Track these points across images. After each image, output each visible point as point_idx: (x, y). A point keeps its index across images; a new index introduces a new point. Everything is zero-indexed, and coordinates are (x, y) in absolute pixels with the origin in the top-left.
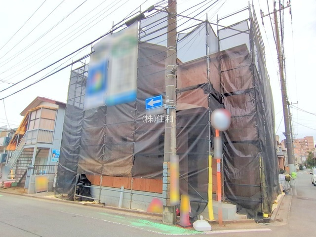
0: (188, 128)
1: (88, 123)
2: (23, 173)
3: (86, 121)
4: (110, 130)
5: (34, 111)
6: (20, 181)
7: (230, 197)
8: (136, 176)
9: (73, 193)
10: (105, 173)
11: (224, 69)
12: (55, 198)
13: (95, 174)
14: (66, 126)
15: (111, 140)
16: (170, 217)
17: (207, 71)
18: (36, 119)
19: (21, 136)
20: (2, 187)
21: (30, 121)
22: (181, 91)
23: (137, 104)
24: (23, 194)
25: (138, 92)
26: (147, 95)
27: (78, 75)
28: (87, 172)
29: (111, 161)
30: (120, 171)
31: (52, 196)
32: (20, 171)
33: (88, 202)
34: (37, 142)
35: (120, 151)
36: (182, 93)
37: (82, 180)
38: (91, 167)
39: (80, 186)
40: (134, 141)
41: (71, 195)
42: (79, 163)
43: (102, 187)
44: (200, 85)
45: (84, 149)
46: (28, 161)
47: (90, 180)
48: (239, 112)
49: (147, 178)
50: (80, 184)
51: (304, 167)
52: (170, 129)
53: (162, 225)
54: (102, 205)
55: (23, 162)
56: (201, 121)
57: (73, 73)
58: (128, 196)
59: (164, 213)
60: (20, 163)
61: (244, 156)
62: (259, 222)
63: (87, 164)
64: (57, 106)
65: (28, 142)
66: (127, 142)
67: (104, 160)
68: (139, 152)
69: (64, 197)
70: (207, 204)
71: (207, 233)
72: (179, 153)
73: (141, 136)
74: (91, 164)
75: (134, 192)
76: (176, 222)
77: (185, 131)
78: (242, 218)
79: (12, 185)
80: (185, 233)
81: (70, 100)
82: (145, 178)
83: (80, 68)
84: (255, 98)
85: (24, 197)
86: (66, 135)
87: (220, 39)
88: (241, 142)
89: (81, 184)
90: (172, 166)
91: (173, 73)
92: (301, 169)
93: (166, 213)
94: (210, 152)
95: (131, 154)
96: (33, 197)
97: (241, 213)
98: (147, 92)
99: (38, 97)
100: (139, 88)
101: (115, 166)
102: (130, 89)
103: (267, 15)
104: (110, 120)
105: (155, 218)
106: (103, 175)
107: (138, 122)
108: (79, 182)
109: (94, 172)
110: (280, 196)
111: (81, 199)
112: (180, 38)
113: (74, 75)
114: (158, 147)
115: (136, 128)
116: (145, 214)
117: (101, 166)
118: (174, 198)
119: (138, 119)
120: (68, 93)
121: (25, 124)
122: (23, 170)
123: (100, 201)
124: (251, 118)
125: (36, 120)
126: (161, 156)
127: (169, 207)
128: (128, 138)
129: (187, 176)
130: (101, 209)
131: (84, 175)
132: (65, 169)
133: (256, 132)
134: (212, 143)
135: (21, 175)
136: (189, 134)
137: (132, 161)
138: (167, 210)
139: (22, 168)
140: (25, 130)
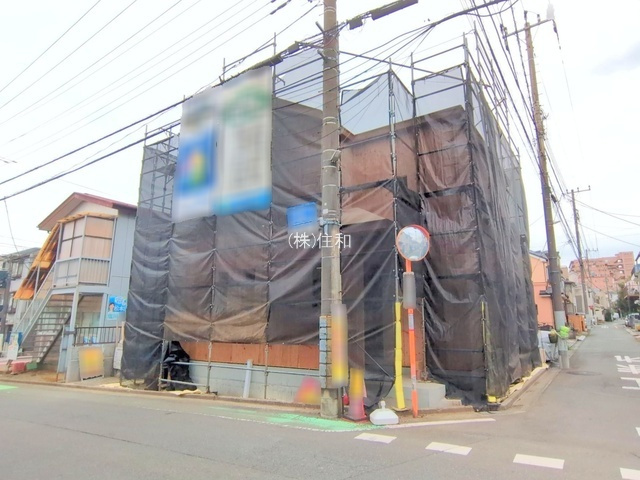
0: (361, 255)
1: (182, 246)
2: (48, 344)
3: (176, 243)
4: (224, 260)
5: (69, 222)
6: (43, 359)
7: (436, 372)
8: (272, 341)
9: (156, 376)
10: (216, 338)
11: (424, 149)
12: (121, 388)
13: (198, 340)
14: (139, 253)
15: (225, 276)
16: (333, 406)
17: (392, 159)
18: (73, 238)
19: (45, 272)
20: (8, 372)
21: (62, 241)
22: (349, 191)
23: (272, 213)
24: (54, 383)
25: (273, 191)
26: (290, 197)
27: (159, 155)
28: (182, 337)
29: (226, 315)
30: (244, 333)
31: (114, 385)
32: (41, 339)
33: (186, 391)
34: (80, 283)
35: (243, 297)
36: (352, 195)
37: (172, 352)
38: (190, 328)
39: (169, 363)
40: (268, 279)
41: (152, 380)
42: (167, 322)
43: (212, 364)
44: (379, 184)
45: (175, 295)
46: (58, 319)
47: (187, 352)
48: (448, 226)
49: (293, 343)
50: (169, 359)
51: (616, 315)
52: (330, 260)
53: (320, 420)
54: (213, 395)
55: (47, 321)
56: (382, 243)
57: (149, 152)
58: (260, 376)
59: (322, 400)
60: (41, 325)
61: (458, 302)
62: (481, 410)
63: (181, 322)
64: (115, 212)
65: (60, 283)
66: (256, 282)
67: (214, 313)
68: (278, 300)
69: (138, 385)
70: (393, 382)
71: (391, 427)
72: (346, 300)
73: (280, 271)
74: (188, 323)
75: (270, 369)
76: (342, 414)
77: (357, 260)
78: (453, 404)
79: (28, 368)
80: (356, 429)
81: (144, 202)
82: (289, 344)
83: (162, 142)
84: (475, 202)
85: (60, 388)
86: (137, 269)
87: (416, 96)
88: (451, 277)
89: (173, 359)
90: (335, 322)
91: (334, 163)
92: (608, 318)
93: (326, 400)
94: (397, 297)
95: (263, 302)
96: (78, 387)
97: (452, 398)
98: (289, 192)
99: (74, 194)
100: (275, 184)
101: (235, 325)
102: (259, 185)
103: (513, 34)
104: (224, 241)
105: (307, 410)
106: (214, 342)
107: (274, 246)
108: (167, 355)
109: (195, 336)
110: (537, 370)
111: (173, 388)
112: (345, 99)
113: (151, 155)
114: (311, 289)
115: (271, 257)
116: (292, 405)
117: (208, 326)
118: (339, 374)
119: (276, 240)
120: (141, 190)
121: (53, 248)
122: (47, 339)
123: (209, 388)
124: (467, 237)
125: (75, 240)
126: (317, 306)
127: (331, 391)
128: (257, 274)
129: (364, 338)
130: (212, 401)
131: (176, 343)
132: (139, 333)
133: (476, 260)
134: (400, 282)
135: (43, 347)
136: (365, 264)
137: (266, 315)
138: (327, 395)
139: (45, 333)
140: (53, 260)
